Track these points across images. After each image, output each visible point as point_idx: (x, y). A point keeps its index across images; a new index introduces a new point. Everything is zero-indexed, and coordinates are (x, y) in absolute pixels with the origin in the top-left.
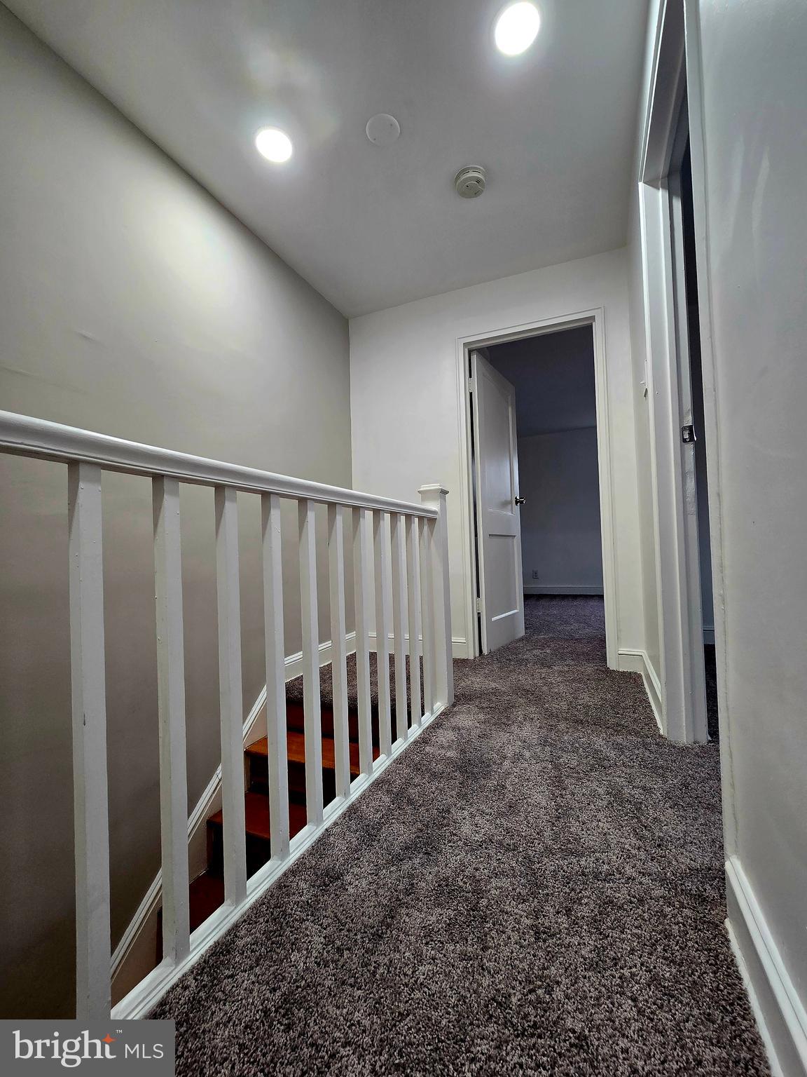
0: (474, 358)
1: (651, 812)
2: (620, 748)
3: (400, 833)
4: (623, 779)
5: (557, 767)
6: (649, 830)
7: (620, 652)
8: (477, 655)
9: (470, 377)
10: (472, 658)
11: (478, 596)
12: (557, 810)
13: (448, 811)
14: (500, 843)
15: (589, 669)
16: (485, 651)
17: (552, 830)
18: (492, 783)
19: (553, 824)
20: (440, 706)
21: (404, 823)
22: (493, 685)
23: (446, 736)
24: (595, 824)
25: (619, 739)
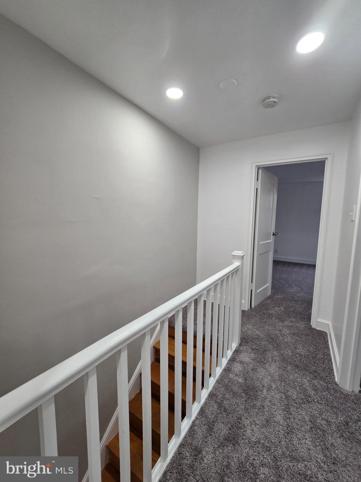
0: (260, 171)
1: (330, 438)
2: (316, 389)
3: (222, 429)
4: (317, 412)
5: (287, 397)
6: (329, 452)
7: (318, 321)
8: (249, 308)
9: (257, 180)
10: (247, 310)
11: (252, 282)
12: (287, 428)
13: (241, 419)
14: (263, 444)
15: (301, 325)
16: (253, 306)
17: (285, 441)
18: (259, 404)
19: (286, 437)
20: (234, 346)
21: (223, 423)
22: (257, 332)
23: (237, 367)
24: (304, 441)
25: (316, 382)
